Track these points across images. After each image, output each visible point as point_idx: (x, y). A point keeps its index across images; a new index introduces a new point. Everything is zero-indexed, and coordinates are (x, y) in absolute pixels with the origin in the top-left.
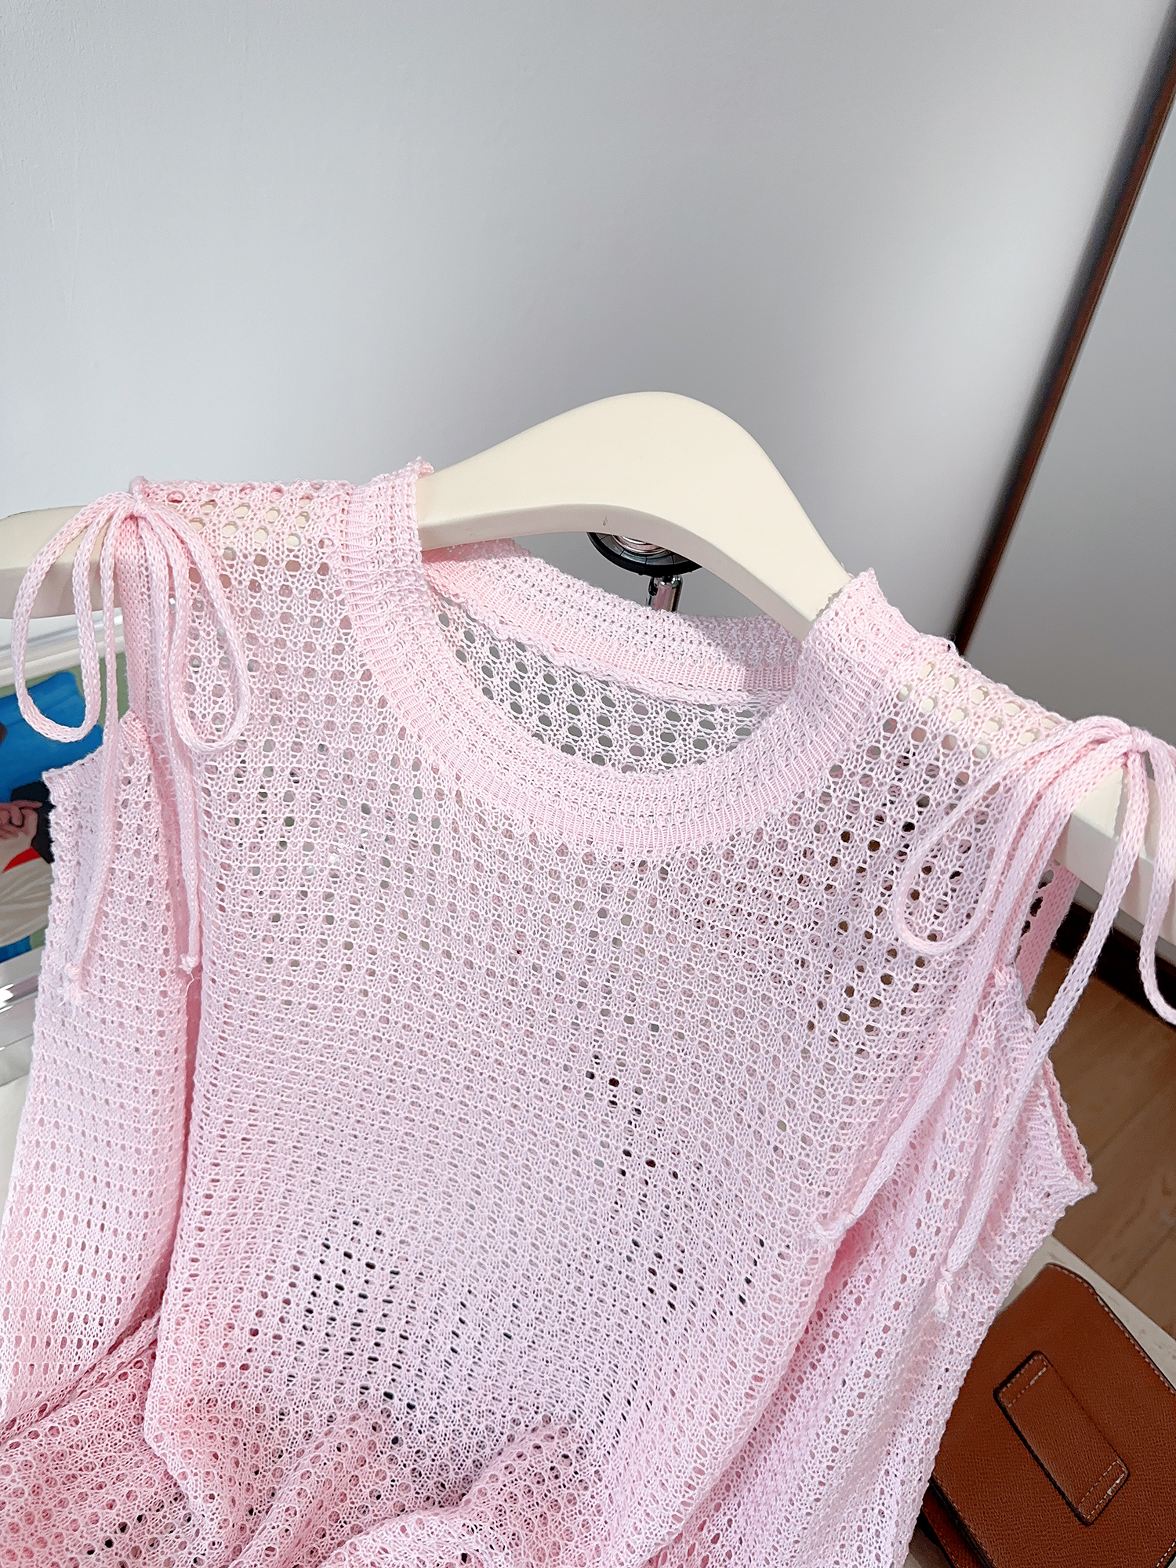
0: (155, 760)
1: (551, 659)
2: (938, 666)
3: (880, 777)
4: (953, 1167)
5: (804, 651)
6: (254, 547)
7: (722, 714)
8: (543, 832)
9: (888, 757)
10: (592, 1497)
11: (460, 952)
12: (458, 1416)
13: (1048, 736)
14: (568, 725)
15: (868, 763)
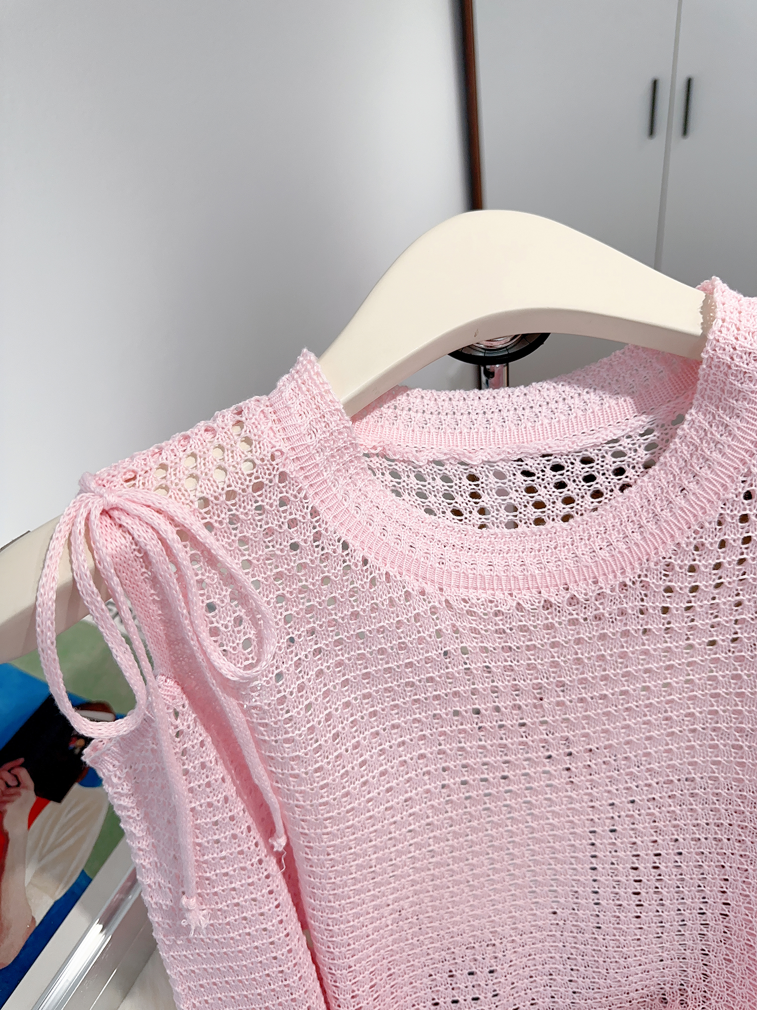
5: (703, 362)
6: (220, 487)
7: (629, 440)
8: (526, 597)
14: (504, 507)
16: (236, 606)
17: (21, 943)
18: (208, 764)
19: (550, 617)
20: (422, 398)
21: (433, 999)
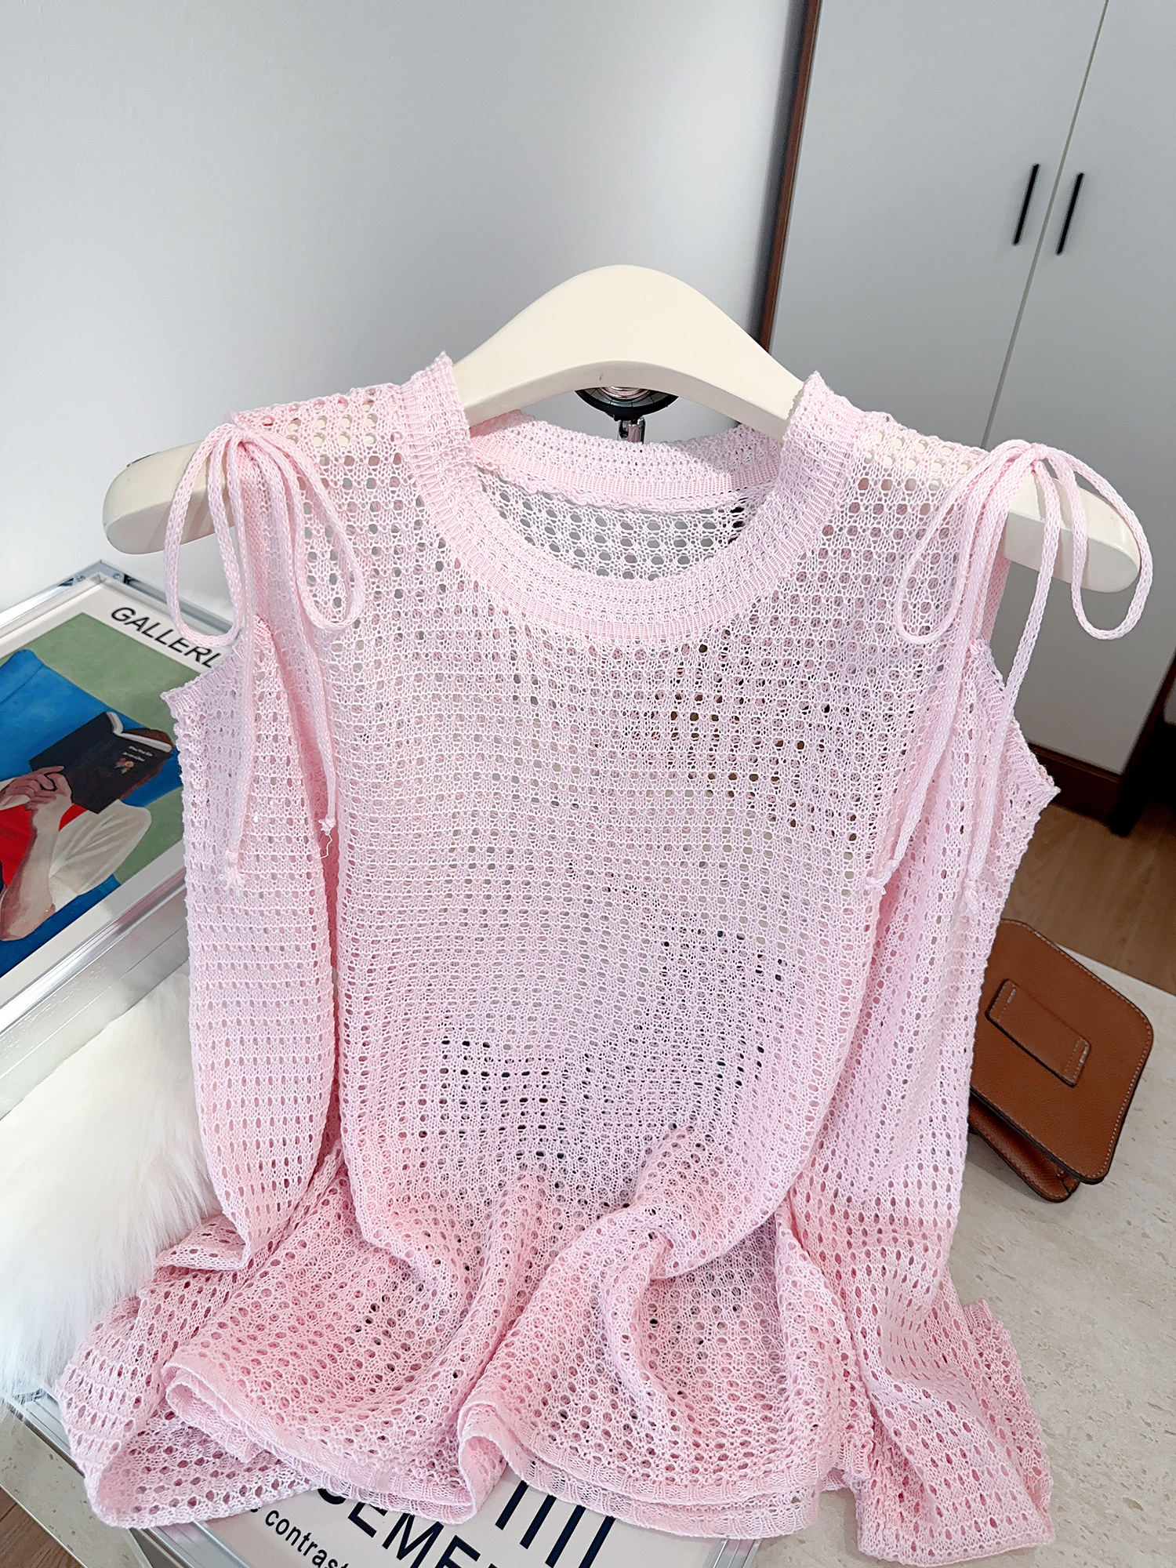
0: (279, 654)
1: (576, 502)
2: (887, 432)
3: (863, 525)
4: (962, 800)
5: (785, 444)
7: (720, 514)
8: (599, 642)
9: (866, 509)
10: (729, 1166)
11: (548, 760)
12: (600, 1150)
13: (977, 463)
14: (598, 553)
15: (851, 517)
16: (334, 565)
17: (37, 924)
18: (279, 718)
19: (618, 666)
20: (547, 430)
21: (444, 1065)
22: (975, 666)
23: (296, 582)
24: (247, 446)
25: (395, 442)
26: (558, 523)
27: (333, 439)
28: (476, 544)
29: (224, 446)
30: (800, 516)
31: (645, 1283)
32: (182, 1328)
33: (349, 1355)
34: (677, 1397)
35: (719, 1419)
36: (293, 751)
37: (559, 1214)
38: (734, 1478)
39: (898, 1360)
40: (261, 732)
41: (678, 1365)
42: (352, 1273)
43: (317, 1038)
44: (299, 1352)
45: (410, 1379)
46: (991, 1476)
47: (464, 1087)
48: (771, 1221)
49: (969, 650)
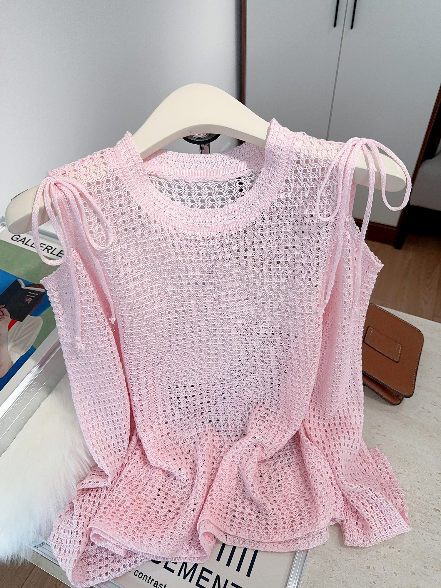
0: (83, 261)
1: (188, 182)
2: (304, 140)
3: (300, 178)
5: (266, 150)
6: (95, 179)
7: (244, 178)
8: (206, 235)
9: (300, 172)
10: (280, 415)
11: (192, 282)
12: (232, 416)
13: (341, 149)
14: (200, 200)
15: (295, 175)
16: (99, 224)
17: (8, 370)
18: (87, 284)
19: (214, 243)
20: (172, 155)
21: (170, 396)
22: (348, 225)
23: (86, 234)
24: (57, 184)
25: (115, 172)
26: (182, 191)
27: (90, 175)
28: (152, 205)
29: (48, 187)
30: (276, 177)
31: (256, 464)
32: (91, 511)
33: (154, 509)
34: (273, 503)
35: (289, 508)
36: (95, 296)
37: (221, 442)
38: (298, 528)
39: (349, 475)
40: (81, 291)
41: (272, 490)
42: (149, 478)
43: (122, 397)
44: (135, 512)
45: (177, 514)
46: (387, 511)
47: (179, 403)
48: (298, 432)
49: (345, 220)
